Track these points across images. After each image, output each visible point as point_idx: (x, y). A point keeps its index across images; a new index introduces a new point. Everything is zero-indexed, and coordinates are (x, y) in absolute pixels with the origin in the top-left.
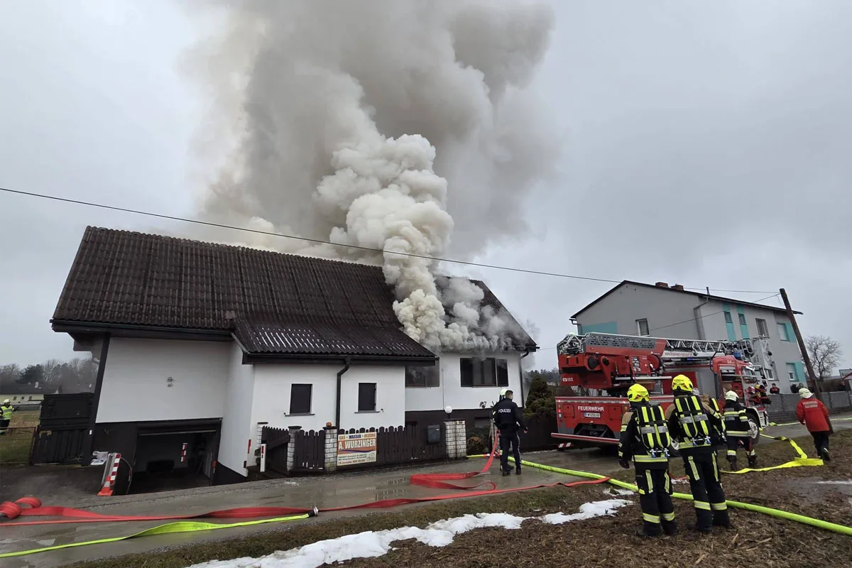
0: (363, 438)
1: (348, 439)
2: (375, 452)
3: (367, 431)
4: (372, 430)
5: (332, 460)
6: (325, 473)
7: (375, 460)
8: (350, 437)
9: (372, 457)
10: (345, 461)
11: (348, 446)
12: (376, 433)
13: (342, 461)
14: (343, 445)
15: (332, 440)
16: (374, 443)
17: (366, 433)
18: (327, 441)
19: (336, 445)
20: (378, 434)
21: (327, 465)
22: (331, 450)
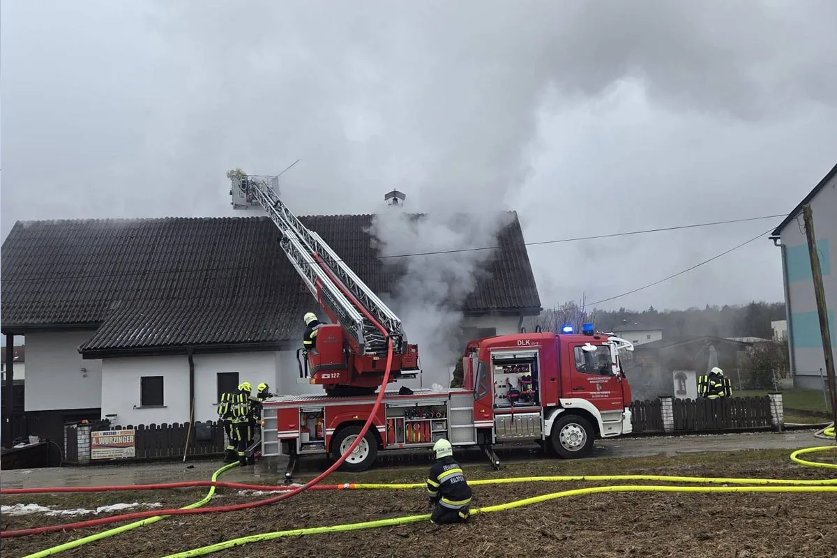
0: (119, 435)
1: (102, 435)
2: (134, 448)
3: (124, 428)
4: (130, 427)
5: (84, 454)
6: (78, 465)
7: (134, 455)
8: (104, 434)
9: (130, 452)
10: (99, 455)
11: (102, 442)
12: (134, 430)
13: (96, 455)
14: (97, 441)
15: (83, 437)
16: (132, 439)
17: (122, 430)
18: (79, 437)
19: (88, 441)
20: (136, 431)
21: (80, 458)
22: (83, 445)
